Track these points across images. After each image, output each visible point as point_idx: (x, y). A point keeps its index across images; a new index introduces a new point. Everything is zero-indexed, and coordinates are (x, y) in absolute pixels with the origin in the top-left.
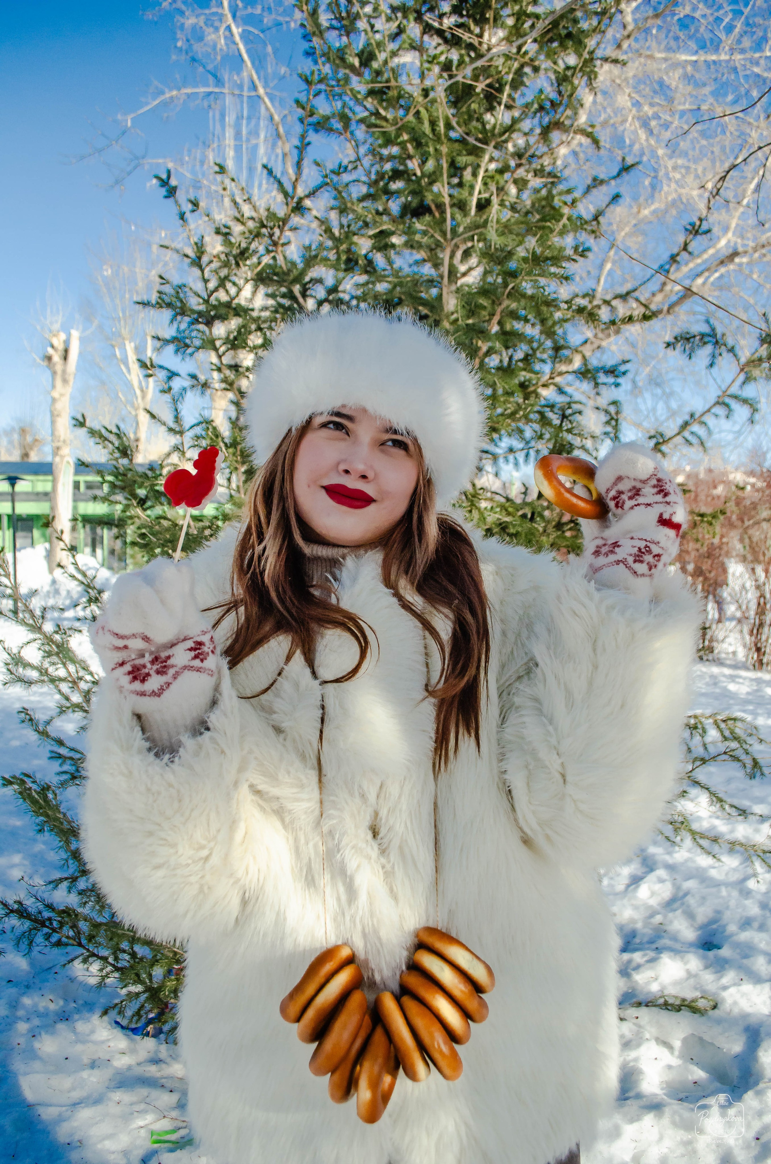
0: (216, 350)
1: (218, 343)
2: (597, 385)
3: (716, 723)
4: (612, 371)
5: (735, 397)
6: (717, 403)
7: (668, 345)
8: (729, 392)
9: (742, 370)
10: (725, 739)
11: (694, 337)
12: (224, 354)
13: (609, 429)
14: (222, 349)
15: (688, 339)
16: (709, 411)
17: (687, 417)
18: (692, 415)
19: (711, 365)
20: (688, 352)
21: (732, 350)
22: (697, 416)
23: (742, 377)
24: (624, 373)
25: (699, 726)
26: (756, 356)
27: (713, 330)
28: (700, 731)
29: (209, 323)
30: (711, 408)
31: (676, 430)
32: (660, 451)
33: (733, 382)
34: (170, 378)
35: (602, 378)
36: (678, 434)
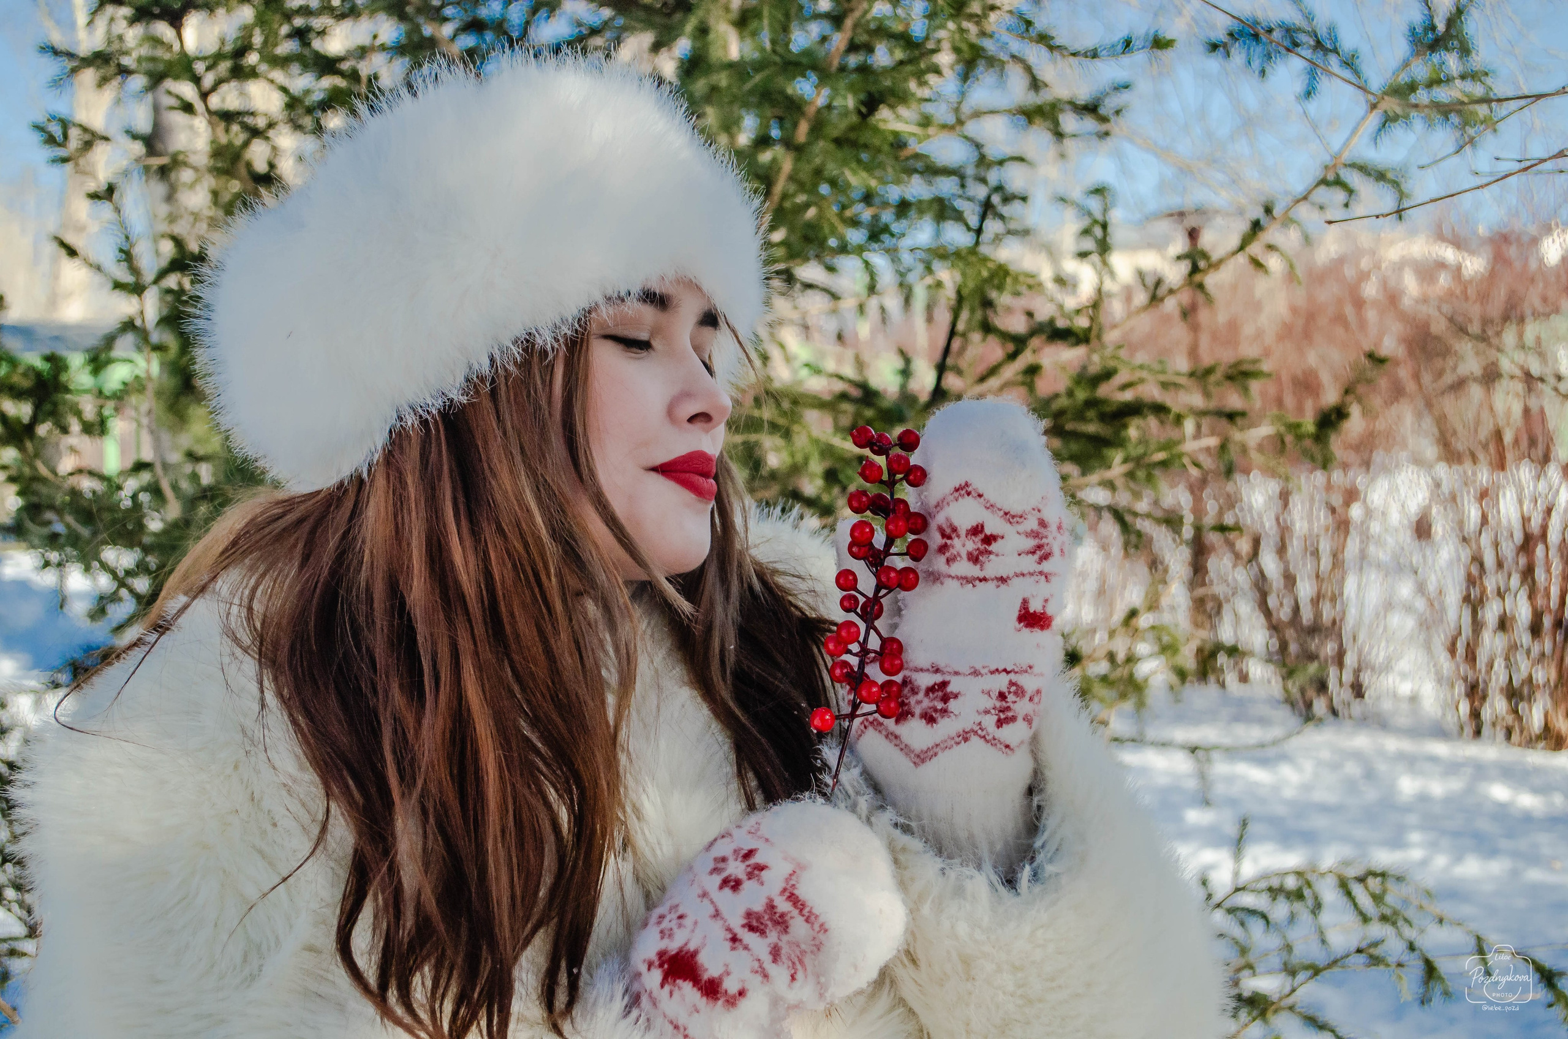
0: (197, 80)
1: (199, 67)
2: (1059, 135)
3: (1343, 885)
4: (1091, 109)
5: (1363, 169)
6: (1324, 182)
7: (1214, 47)
8: (1346, 157)
9: (1374, 106)
10: (1365, 919)
11: (1270, 31)
12: (214, 88)
13: (1089, 244)
14: (208, 80)
15: (1256, 37)
16: (1305, 198)
17: (1258, 213)
18: (1268, 210)
19: (1309, 94)
20: (1256, 64)
21: (1350, 63)
22: (1277, 212)
23: (1374, 119)
24: (1118, 112)
25: (1307, 892)
26: (1403, 78)
27: (1309, 17)
28: (1310, 902)
29: (176, 20)
30: (1310, 192)
31: (1234, 241)
32: (1201, 286)
33: (1354, 131)
34: (88, 145)
35: (1069, 122)
36: (1241, 248)
